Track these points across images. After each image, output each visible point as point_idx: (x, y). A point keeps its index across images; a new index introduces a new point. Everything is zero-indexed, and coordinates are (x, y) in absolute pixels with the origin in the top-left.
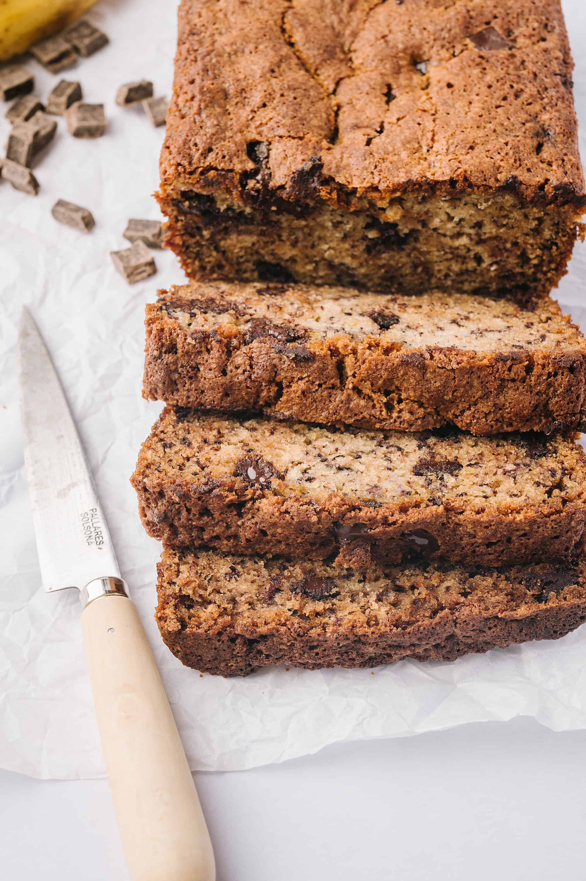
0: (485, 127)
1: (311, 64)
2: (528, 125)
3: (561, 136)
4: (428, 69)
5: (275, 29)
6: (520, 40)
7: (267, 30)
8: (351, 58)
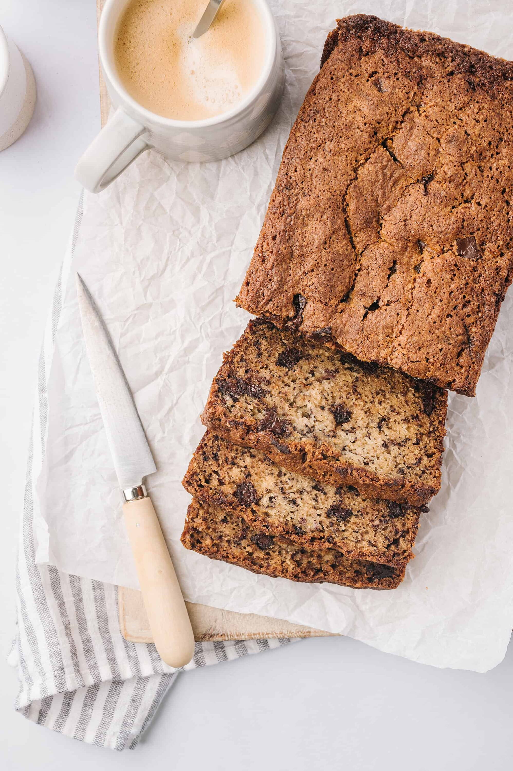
0: (434, 333)
1: (354, 230)
2: (460, 337)
3: (477, 347)
4: (425, 250)
5: (338, 199)
6: (487, 253)
7: (333, 200)
8: (382, 224)
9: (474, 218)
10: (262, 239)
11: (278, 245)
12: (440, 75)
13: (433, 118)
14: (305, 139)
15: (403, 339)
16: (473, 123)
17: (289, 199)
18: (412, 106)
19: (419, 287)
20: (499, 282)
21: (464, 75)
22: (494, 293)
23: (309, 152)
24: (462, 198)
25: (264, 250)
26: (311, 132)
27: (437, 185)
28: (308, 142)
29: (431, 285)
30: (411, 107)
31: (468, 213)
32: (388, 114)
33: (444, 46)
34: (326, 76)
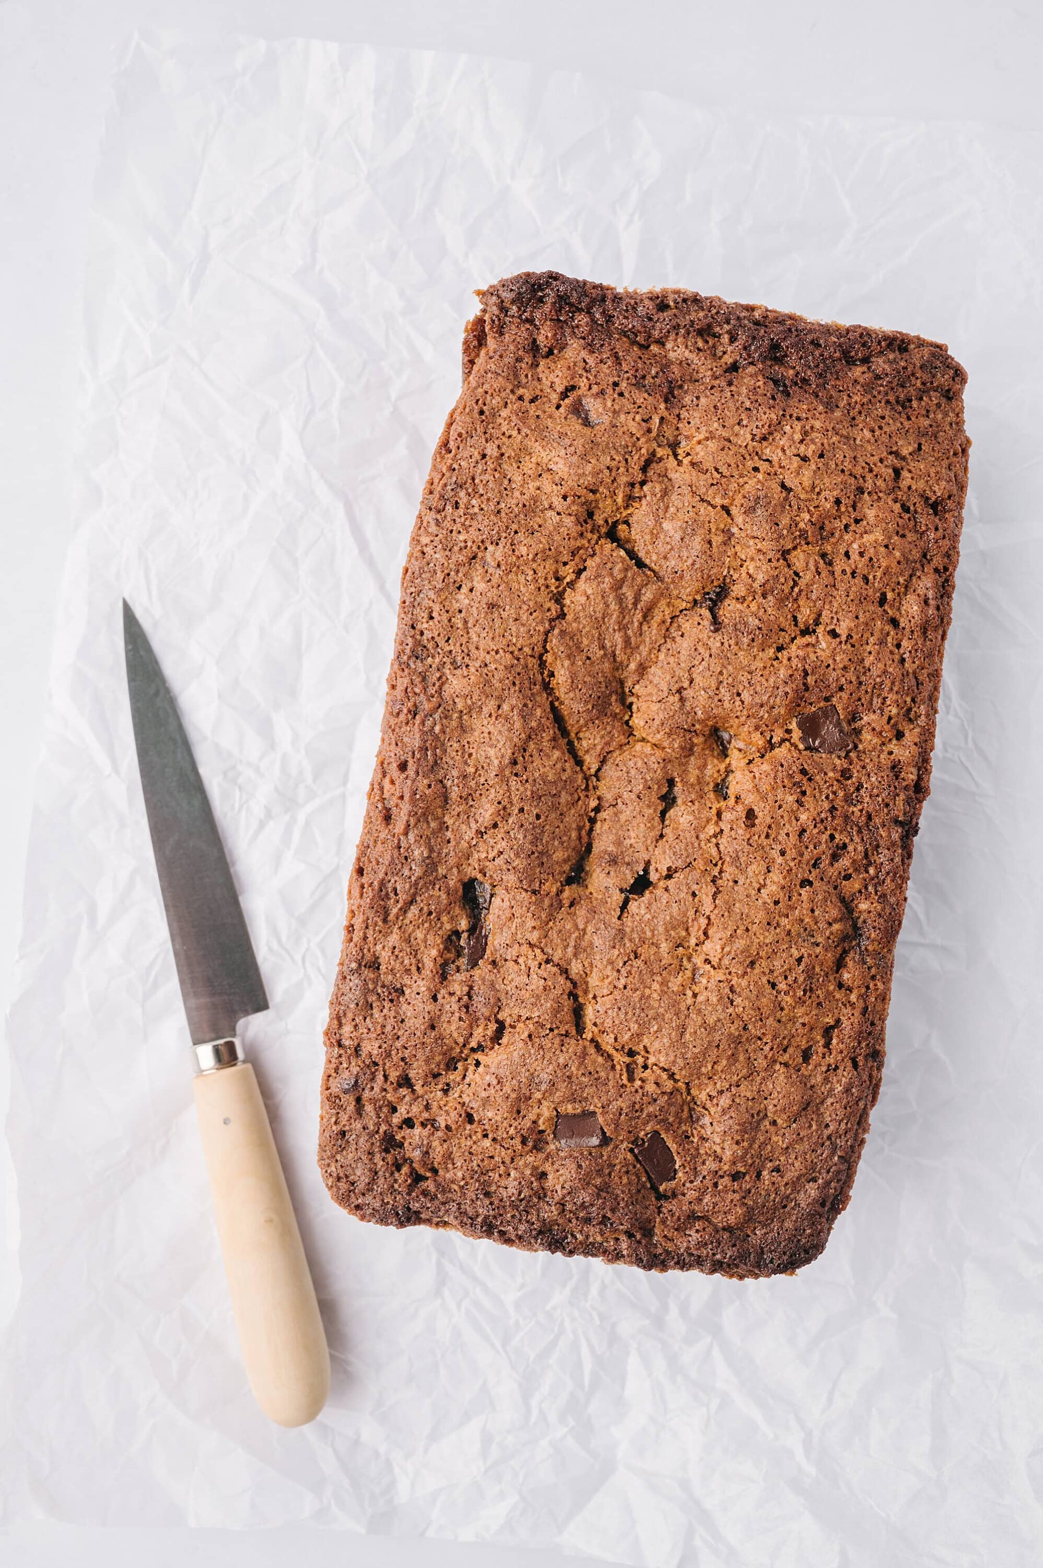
0: (778, 925)
1: (573, 726)
2: (836, 927)
3: (876, 943)
4: (732, 746)
5: (530, 665)
6: (866, 736)
7: (519, 669)
8: (631, 704)
9: (829, 666)
10: (379, 771)
11: (414, 781)
12: (709, 373)
13: (708, 464)
14: (440, 546)
15: (712, 948)
16: (795, 465)
17: (424, 679)
18: (659, 446)
19: (732, 829)
20: (902, 796)
21: (760, 366)
22: (896, 822)
23: (452, 573)
24: (796, 625)
25: (386, 795)
26: (451, 531)
27: (739, 606)
28: (447, 553)
29: (757, 821)
30: (658, 450)
31: (813, 657)
32: (611, 471)
33: (710, 311)
34: (467, 410)
